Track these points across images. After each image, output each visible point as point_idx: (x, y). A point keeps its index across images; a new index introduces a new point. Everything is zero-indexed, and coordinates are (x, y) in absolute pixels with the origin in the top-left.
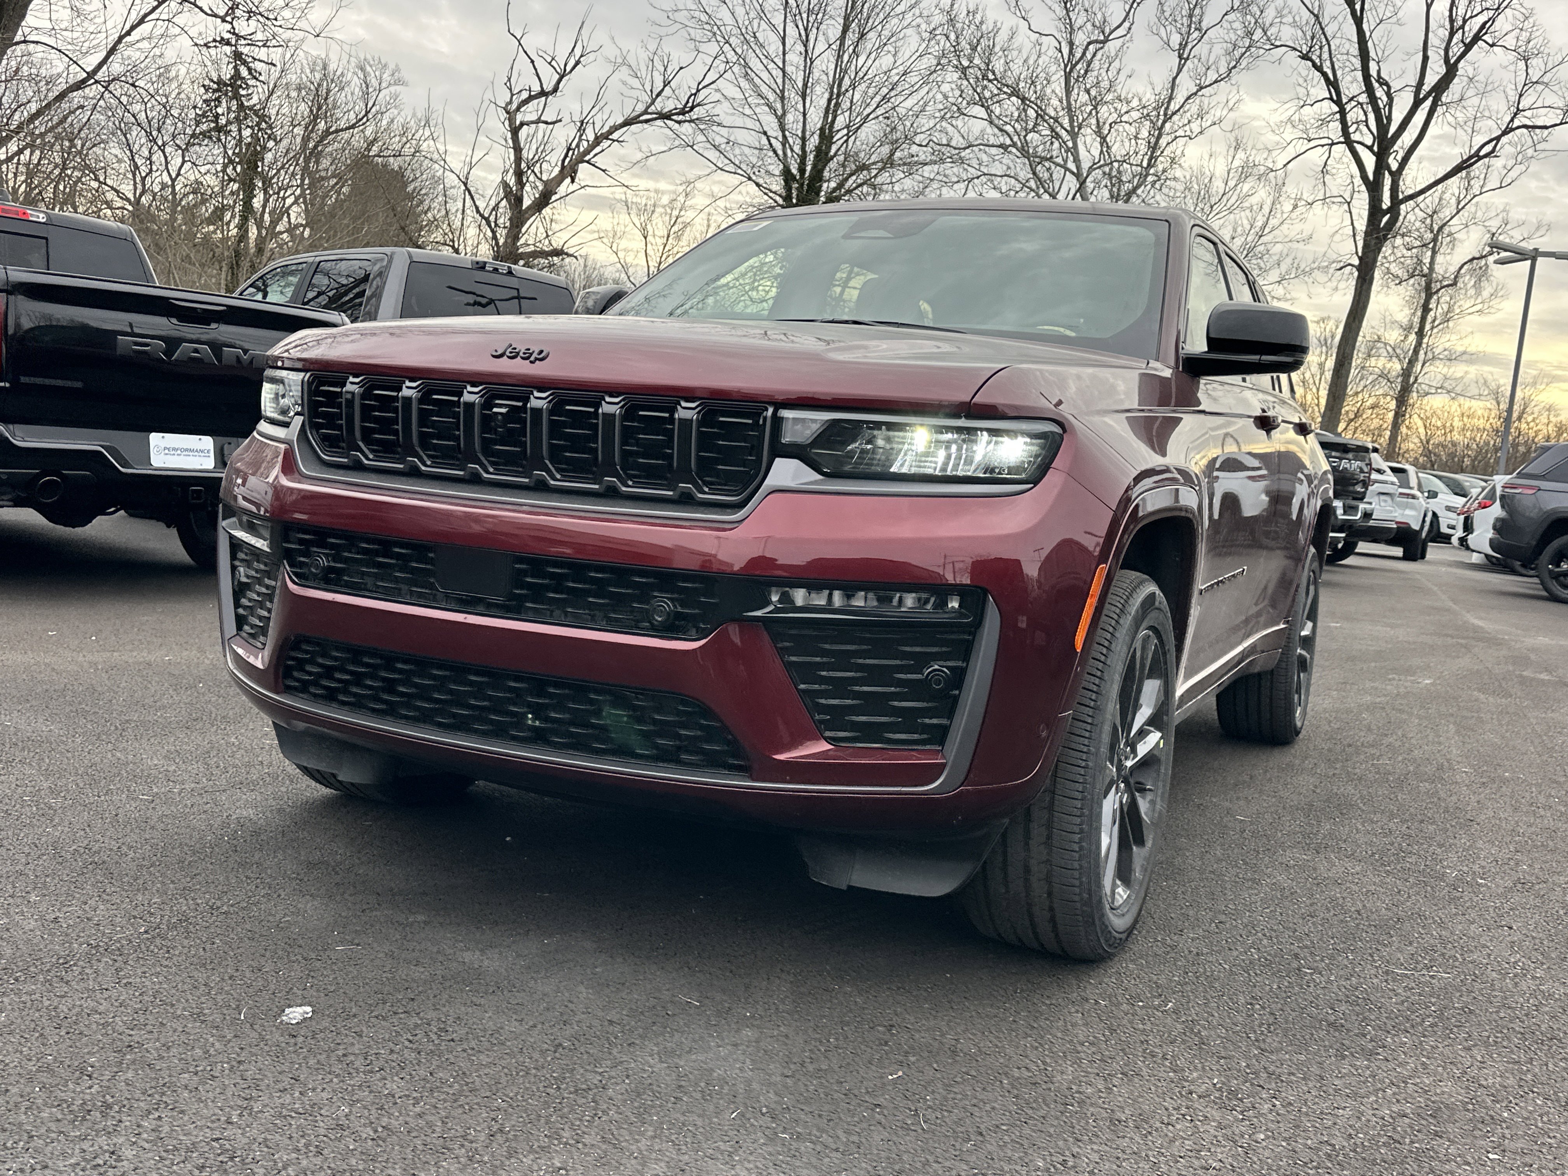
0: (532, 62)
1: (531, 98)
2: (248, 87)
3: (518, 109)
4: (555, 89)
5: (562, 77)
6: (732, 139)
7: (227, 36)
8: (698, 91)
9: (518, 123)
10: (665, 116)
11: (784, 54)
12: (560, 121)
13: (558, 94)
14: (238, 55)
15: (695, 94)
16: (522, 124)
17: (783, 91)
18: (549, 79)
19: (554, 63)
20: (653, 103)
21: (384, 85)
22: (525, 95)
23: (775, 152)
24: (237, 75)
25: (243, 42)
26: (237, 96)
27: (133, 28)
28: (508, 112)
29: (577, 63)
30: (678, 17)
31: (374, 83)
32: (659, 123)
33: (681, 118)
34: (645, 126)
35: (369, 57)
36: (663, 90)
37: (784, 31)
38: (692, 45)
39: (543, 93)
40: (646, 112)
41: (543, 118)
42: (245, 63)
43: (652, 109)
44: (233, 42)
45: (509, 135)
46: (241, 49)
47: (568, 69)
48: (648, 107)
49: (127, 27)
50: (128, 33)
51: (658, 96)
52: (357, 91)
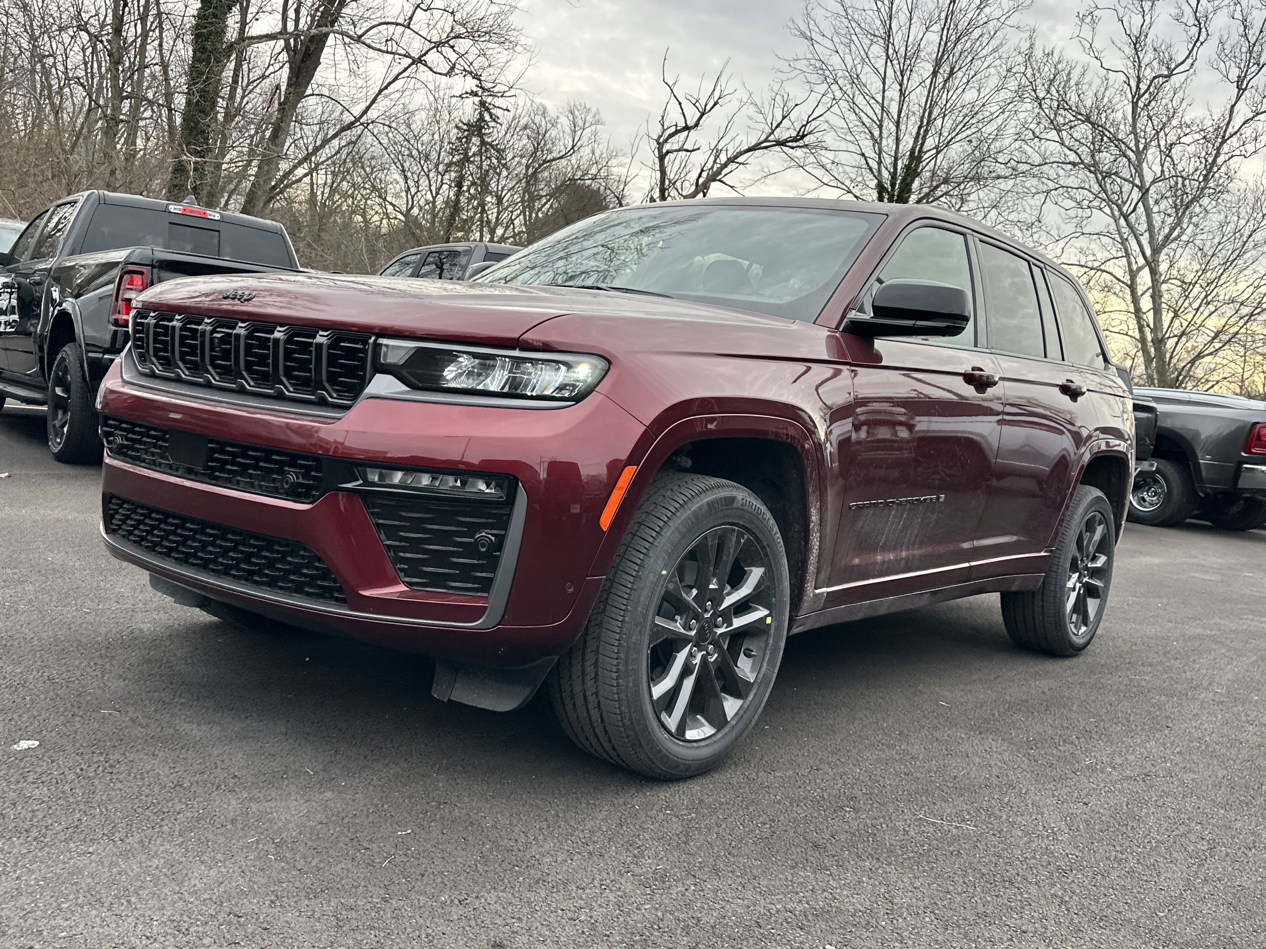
0: (680, 104)
1: (677, 132)
2: (489, 128)
3: (666, 141)
4: (697, 125)
5: (703, 114)
6: (836, 160)
7: (475, 89)
8: (808, 122)
9: (664, 151)
10: (781, 143)
11: (884, 91)
12: (698, 149)
13: (699, 128)
14: (482, 104)
15: (805, 126)
16: (668, 152)
17: (881, 121)
18: (692, 116)
19: (697, 104)
20: (772, 133)
21: (587, 125)
22: (673, 130)
23: (871, 169)
24: (481, 118)
25: (487, 93)
26: (481, 135)
27: (389, 84)
28: (658, 143)
29: (716, 104)
30: (798, 65)
31: (580, 123)
32: (777, 148)
33: (795, 144)
34: (765, 151)
35: (577, 103)
36: (781, 122)
37: (885, 73)
38: (807, 87)
39: (687, 128)
40: (766, 140)
41: (685, 147)
42: (488, 109)
43: (771, 138)
44: (480, 94)
45: (657, 160)
46: (484, 99)
47: (708, 108)
48: (768, 137)
50: (386, 88)
51: (776, 127)
52: (567, 130)
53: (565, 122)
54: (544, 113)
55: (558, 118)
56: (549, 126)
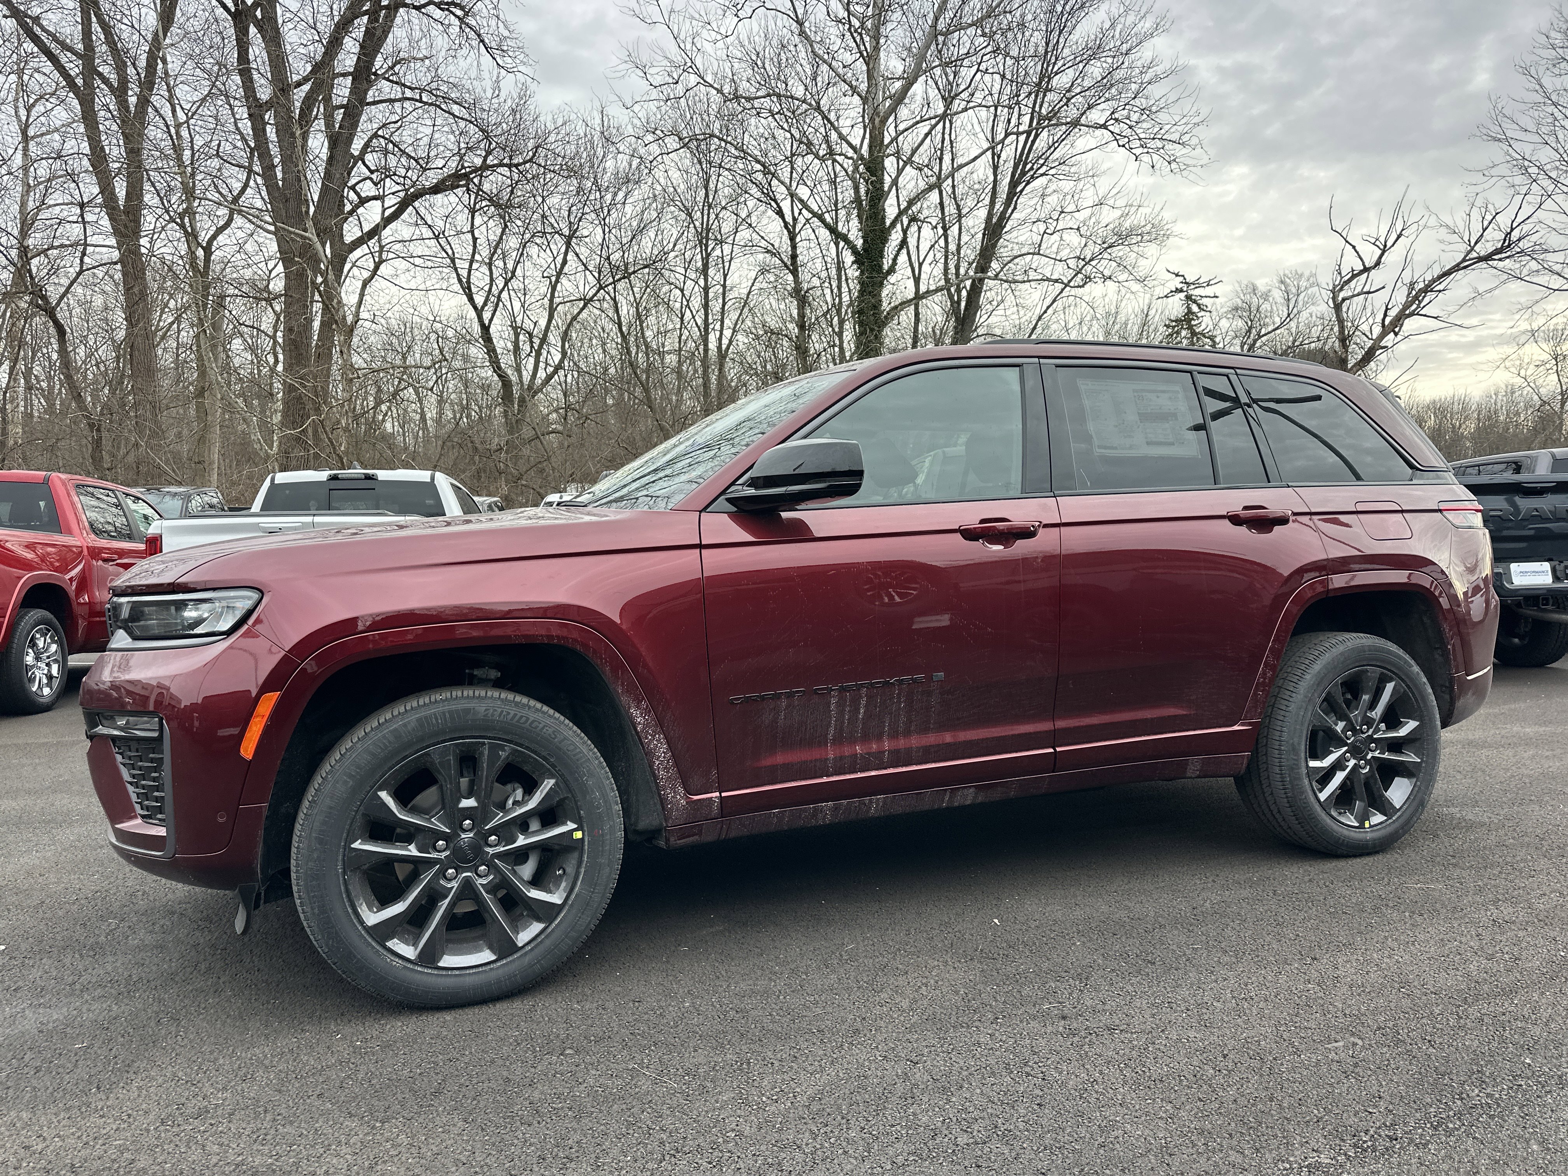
0: (1354, 247)
1: (1354, 276)
2: (1198, 318)
3: (1341, 289)
4: (1378, 263)
5: (1384, 251)
7: (1179, 286)
8: (1512, 229)
9: (1340, 299)
10: (1480, 259)
12: (1383, 288)
13: (1381, 266)
14: (1189, 297)
15: (1510, 234)
16: (1344, 300)
18: (1371, 256)
19: (1378, 243)
20: (1472, 249)
22: (1348, 276)
24: (1189, 311)
25: (1192, 287)
26: (1190, 327)
27: (1048, 308)
28: (1333, 293)
29: (1399, 237)
31: (1293, 290)
32: (1482, 265)
33: (1501, 256)
34: (1467, 271)
35: (1287, 272)
36: (1482, 235)
38: (1511, 191)
40: (1464, 260)
41: (1365, 290)
42: (1195, 302)
43: (1471, 256)
44: (1185, 289)
45: (1332, 311)
46: (1190, 292)
47: (1389, 244)
48: (1467, 255)
49: (1044, 308)
50: (1045, 312)
51: (1476, 243)
52: (1280, 300)
53: (1278, 295)
54: (1254, 290)
55: (1270, 291)
56: (1261, 301)
